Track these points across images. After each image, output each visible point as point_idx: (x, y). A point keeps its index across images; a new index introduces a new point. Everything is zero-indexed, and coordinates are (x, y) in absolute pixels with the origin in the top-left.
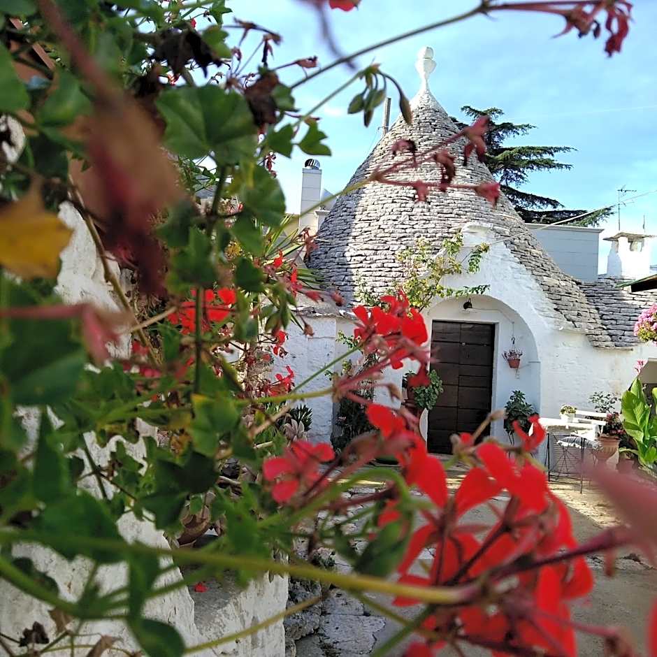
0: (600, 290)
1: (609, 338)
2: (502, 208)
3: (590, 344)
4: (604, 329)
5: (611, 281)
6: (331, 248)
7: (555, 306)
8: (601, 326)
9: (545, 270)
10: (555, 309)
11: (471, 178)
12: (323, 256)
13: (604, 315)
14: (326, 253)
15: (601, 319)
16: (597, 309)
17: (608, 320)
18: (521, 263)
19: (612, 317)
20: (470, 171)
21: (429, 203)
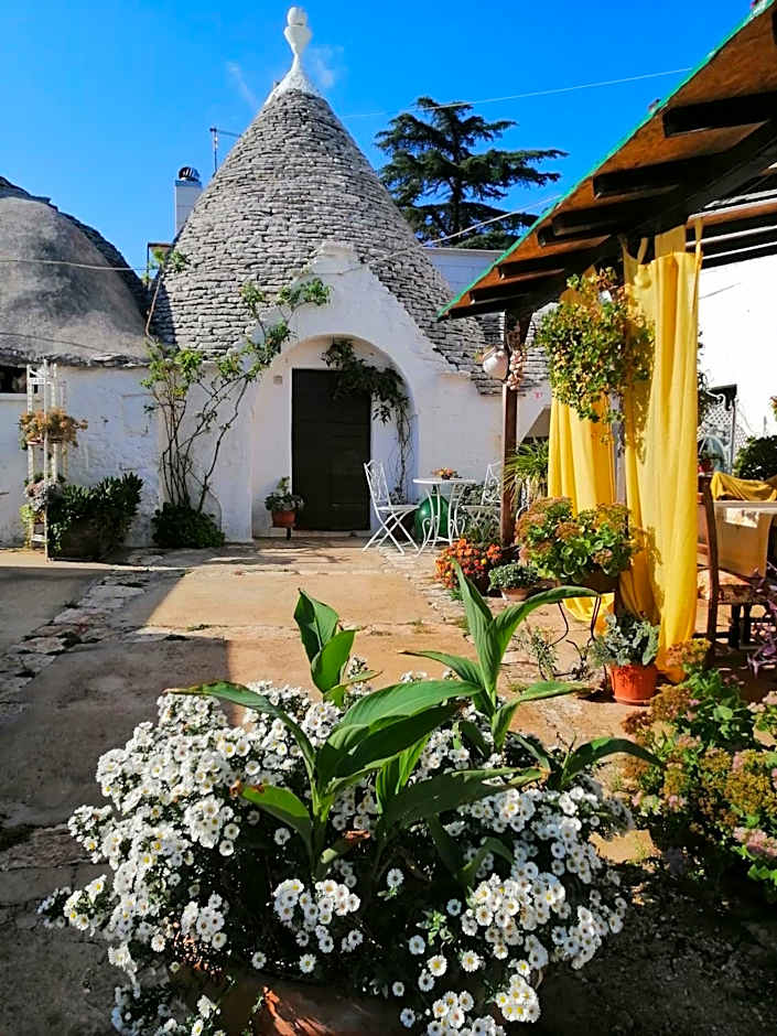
3: (477, 391)
7: (435, 346)
10: (434, 349)
21: (289, 220)
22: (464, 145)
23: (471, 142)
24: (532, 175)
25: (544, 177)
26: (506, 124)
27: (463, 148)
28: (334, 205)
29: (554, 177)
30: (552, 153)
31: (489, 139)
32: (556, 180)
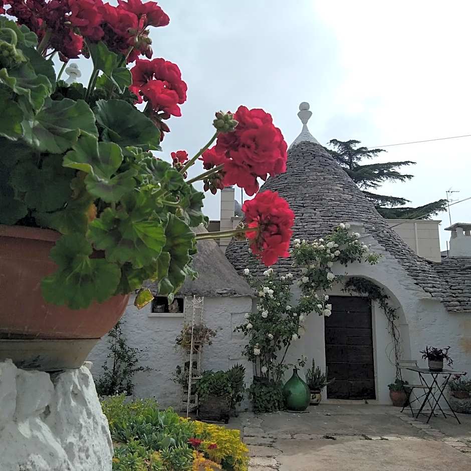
0: (446, 267)
1: (459, 304)
2: (368, 211)
3: (445, 309)
4: (454, 297)
5: (454, 260)
6: (245, 244)
7: (416, 282)
8: (451, 294)
9: (404, 254)
10: (415, 284)
11: (344, 190)
12: (239, 251)
13: (452, 286)
14: (241, 248)
15: (451, 289)
16: (447, 282)
17: (456, 290)
18: (386, 250)
19: (459, 287)
20: (342, 185)
21: (315, 210)
22: (355, 161)
23: (359, 159)
24: (396, 175)
25: (404, 176)
26: (379, 151)
27: (355, 163)
28: (339, 201)
29: (409, 177)
30: (406, 163)
31: (369, 157)
32: (411, 178)
